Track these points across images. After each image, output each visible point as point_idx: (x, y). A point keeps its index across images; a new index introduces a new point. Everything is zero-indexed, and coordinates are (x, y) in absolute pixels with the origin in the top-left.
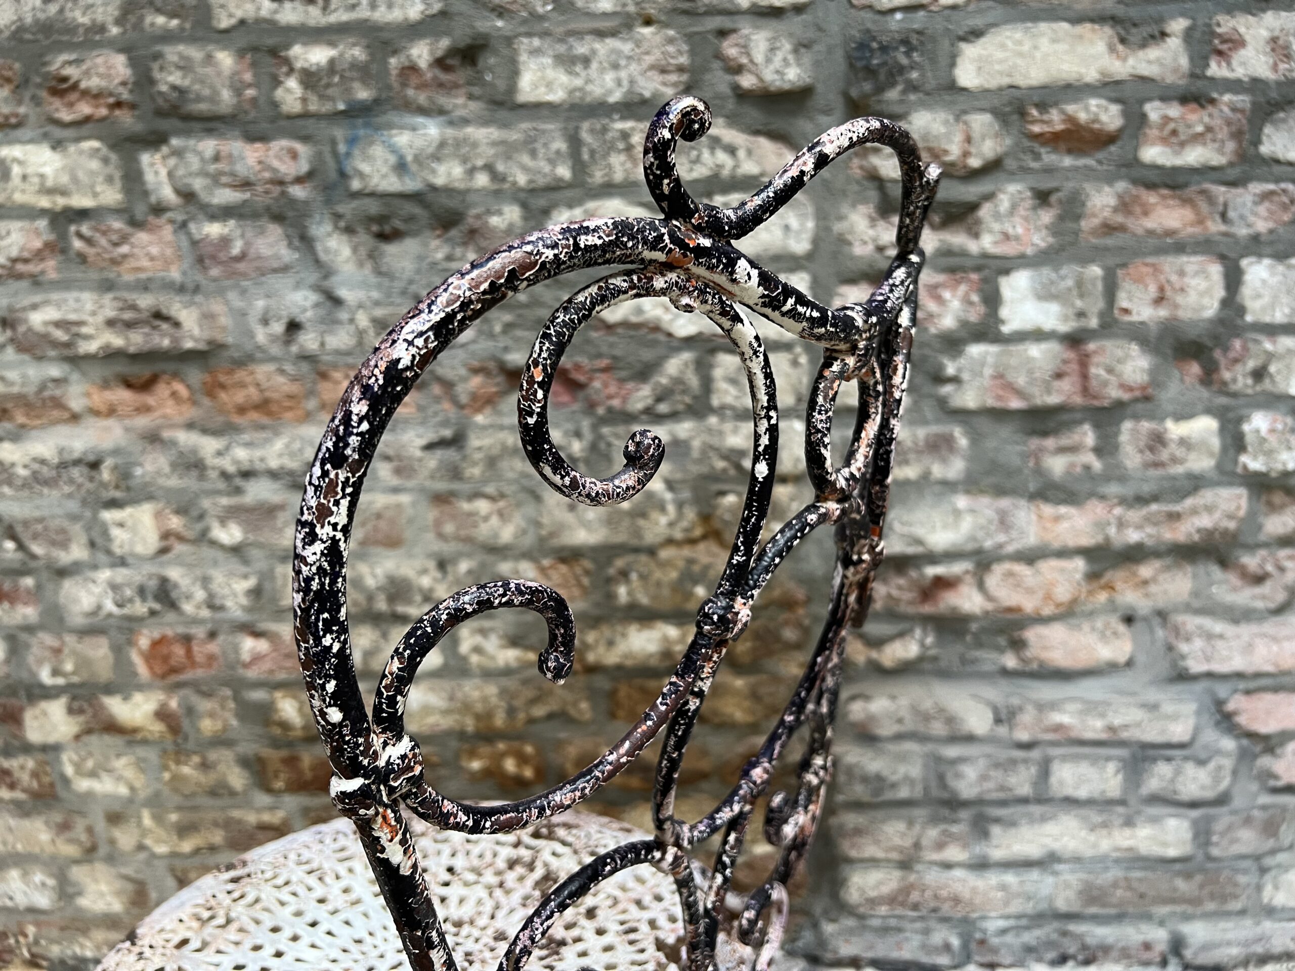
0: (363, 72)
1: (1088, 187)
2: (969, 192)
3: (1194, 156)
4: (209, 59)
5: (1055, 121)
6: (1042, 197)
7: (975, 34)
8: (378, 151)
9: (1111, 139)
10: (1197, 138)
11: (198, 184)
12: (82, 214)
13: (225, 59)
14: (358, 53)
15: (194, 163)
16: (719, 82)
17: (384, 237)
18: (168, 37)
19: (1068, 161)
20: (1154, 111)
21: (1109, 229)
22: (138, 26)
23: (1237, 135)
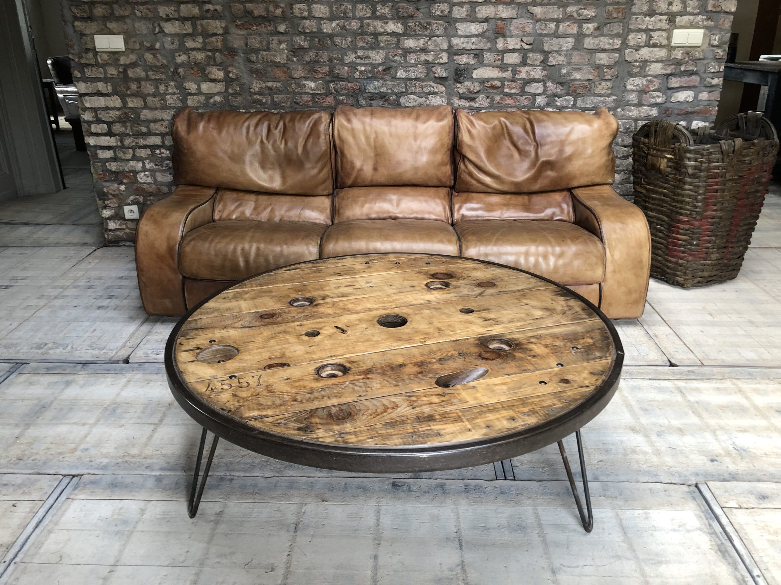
0: (370, 72)
1: (495, 96)
2: (475, 96)
3: (513, 91)
4: (343, 68)
5: (489, 84)
6: (488, 97)
7: (476, 69)
8: (372, 85)
9: (499, 87)
10: (514, 88)
11: (339, 90)
12: (318, 94)
13: (346, 68)
14: (370, 68)
15: (339, 86)
16: (431, 75)
17: (371, 100)
18: (337, 64)
19: (492, 91)
20: (506, 83)
21: (499, 103)
22: (331, 62)
23: (521, 88)
